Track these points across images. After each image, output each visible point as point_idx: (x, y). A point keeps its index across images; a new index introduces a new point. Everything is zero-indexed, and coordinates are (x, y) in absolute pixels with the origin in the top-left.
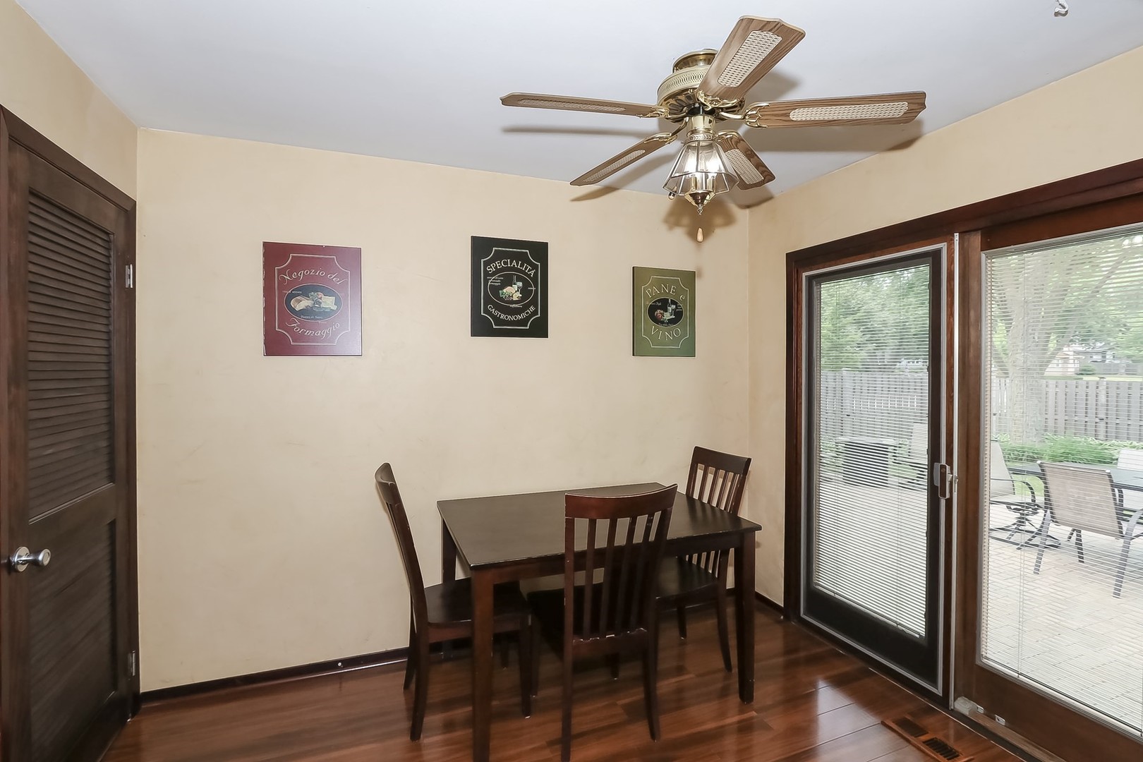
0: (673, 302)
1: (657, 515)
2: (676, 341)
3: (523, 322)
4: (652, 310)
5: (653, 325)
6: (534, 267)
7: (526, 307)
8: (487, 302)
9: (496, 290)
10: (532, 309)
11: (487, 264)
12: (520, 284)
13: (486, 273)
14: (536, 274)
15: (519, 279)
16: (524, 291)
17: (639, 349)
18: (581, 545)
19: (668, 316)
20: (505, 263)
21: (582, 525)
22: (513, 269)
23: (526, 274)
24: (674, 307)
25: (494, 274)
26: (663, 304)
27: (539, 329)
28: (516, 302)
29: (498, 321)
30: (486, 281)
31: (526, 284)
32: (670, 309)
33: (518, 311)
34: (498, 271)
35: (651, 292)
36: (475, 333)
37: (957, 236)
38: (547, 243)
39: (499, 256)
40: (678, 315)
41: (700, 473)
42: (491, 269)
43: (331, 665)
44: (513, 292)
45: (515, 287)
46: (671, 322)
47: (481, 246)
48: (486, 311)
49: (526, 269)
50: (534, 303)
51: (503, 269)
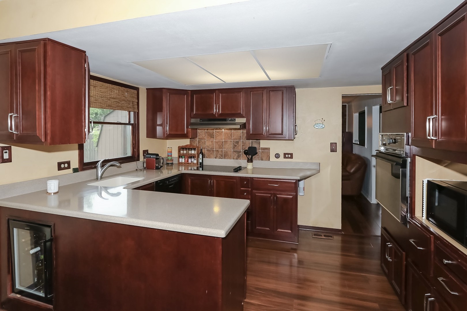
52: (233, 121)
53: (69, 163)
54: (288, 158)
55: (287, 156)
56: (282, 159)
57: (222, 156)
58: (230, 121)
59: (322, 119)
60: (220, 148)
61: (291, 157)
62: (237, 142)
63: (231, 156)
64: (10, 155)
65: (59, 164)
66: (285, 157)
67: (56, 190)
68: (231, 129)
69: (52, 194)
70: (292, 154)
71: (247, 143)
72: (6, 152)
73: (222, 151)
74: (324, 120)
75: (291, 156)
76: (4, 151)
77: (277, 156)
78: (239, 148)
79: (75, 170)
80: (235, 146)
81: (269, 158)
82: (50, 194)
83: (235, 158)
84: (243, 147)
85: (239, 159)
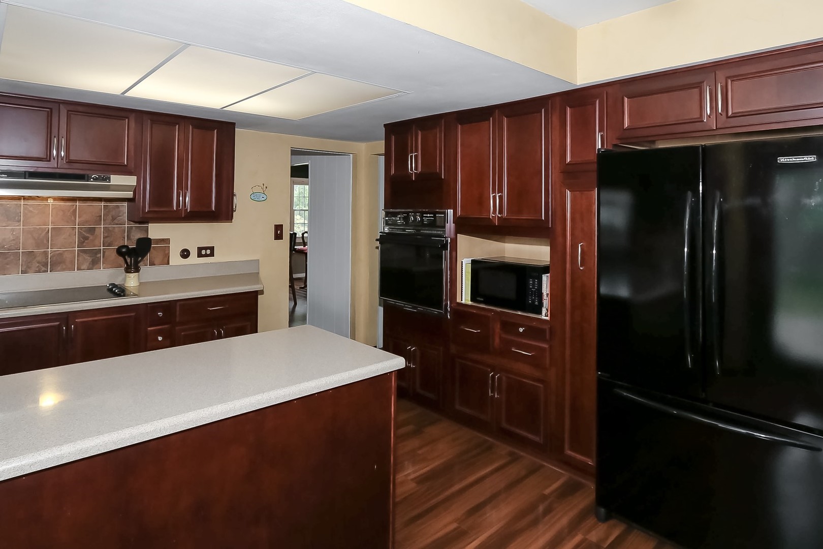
52: (104, 180)
54: (206, 255)
55: (203, 252)
56: (193, 259)
57: (46, 265)
58: (96, 179)
59: (263, 184)
60: (38, 247)
61: (212, 254)
62: (92, 231)
63: (73, 262)
66: (200, 255)
68: (73, 199)
70: (212, 249)
71: (116, 230)
73: (46, 253)
74: (266, 188)
75: (211, 251)
77: (185, 254)
78: (97, 242)
80: (86, 238)
81: (166, 259)
83: (84, 266)
84: (106, 239)
85: (95, 267)
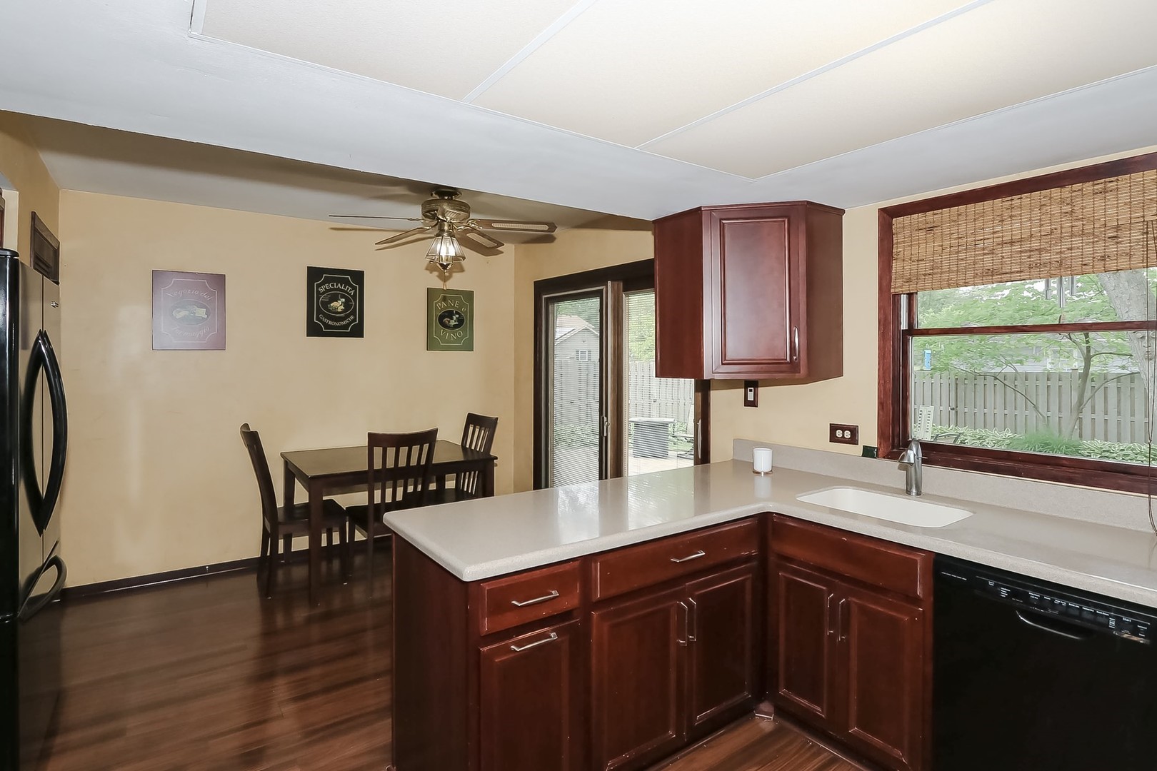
0: (457, 313)
1: (426, 446)
2: (459, 340)
3: (346, 327)
4: (441, 319)
5: (442, 331)
6: (354, 288)
7: (348, 316)
8: (319, 311)
9: (325, 304)
10: (352, 317)
11: (319, 286)
12: (344, 300)
13: (318, 292)
14: (355, 293)
15: (343, 297)
16: (346, 305)
17: (431, 345)
18: (378, 465)
19: (453, 323)
20: (333, 285)
21: (378, 451)
22: (339, 290)
23: (348, 293)
24: (457, 316)
25: (324, 293)
26: (450, 314)
27: (358, 332)
28: (340, 313)
29: (327, 326)
30: (318, 298)
31: (348, 300)
32: (455, 317)
33: (342, 319)
34: (327, 291)
35: (440, 306)
36: (309, 334)
37: (609, 283)
38: (363, 272)
39: (327, 281)
40: (461, 322)
41: (471, 429)
42: (322, 289)
43: (202, 569)
44: (338, 305)
45: (340, 302)
46: (455, 327)
47: (315, 274)
48: (318, 319)
49: (348, 289)
50: (354, 313)
51: (331, 290)
53: (854, 431)
64: (756, 395)
65: (834, 428)
67: (768, 469)
69: (763, 475)
72: (751, 391)
76: (749, 389)
79: (868, 452)
82: (758, 473)
